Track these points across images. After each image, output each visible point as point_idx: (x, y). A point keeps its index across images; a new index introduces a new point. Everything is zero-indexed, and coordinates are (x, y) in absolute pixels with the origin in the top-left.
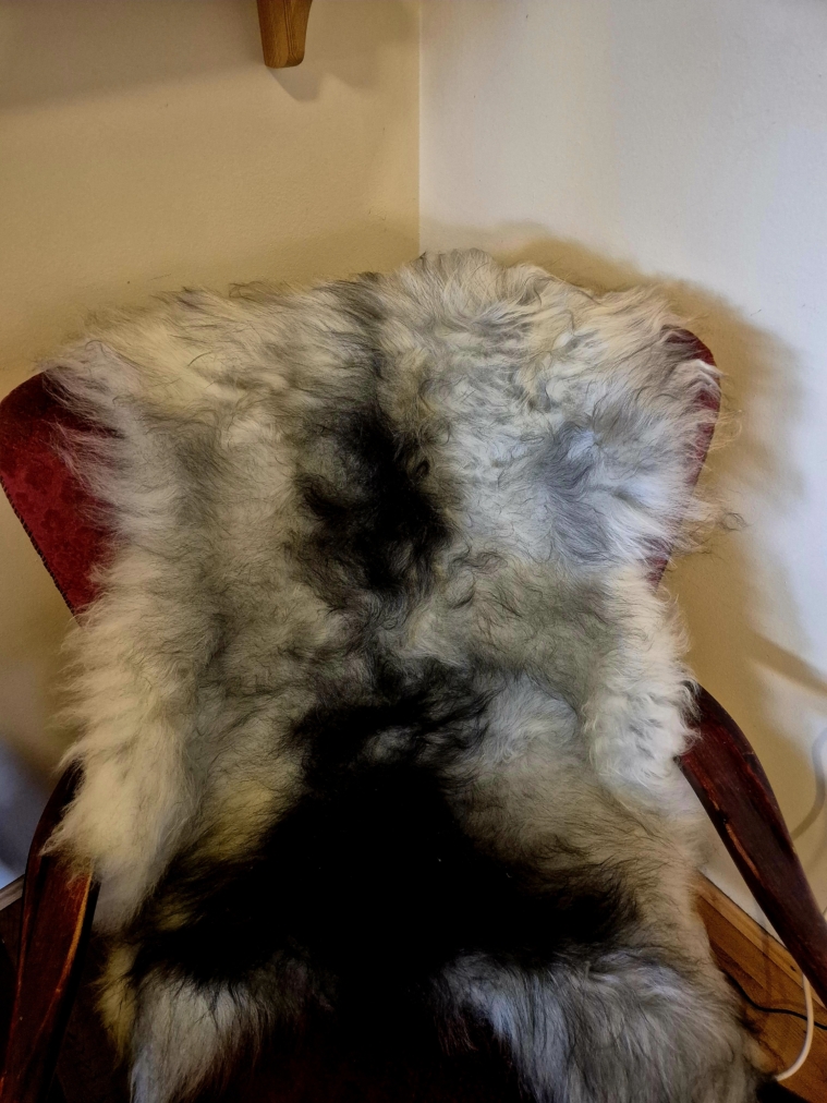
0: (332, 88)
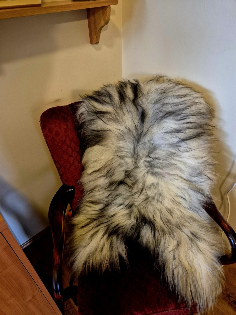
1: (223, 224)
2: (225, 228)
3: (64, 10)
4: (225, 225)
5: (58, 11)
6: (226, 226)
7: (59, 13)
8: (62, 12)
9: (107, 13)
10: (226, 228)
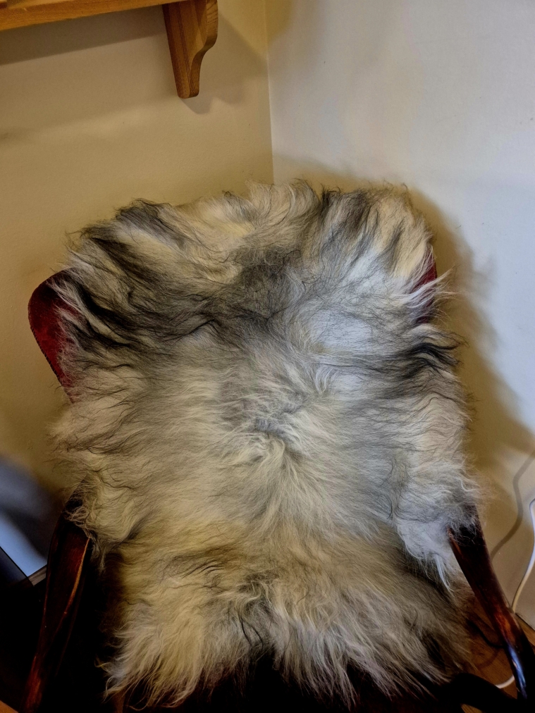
0: (218, 105)
1: (499, 619)
2: (502, 631)
3: (73, 16)
4: (504, 624)
5: (53, 18)
6: (507, 625)
7: (58, 24)
8: (69, 20)
9: (208, 17)
10: (505, 632)
